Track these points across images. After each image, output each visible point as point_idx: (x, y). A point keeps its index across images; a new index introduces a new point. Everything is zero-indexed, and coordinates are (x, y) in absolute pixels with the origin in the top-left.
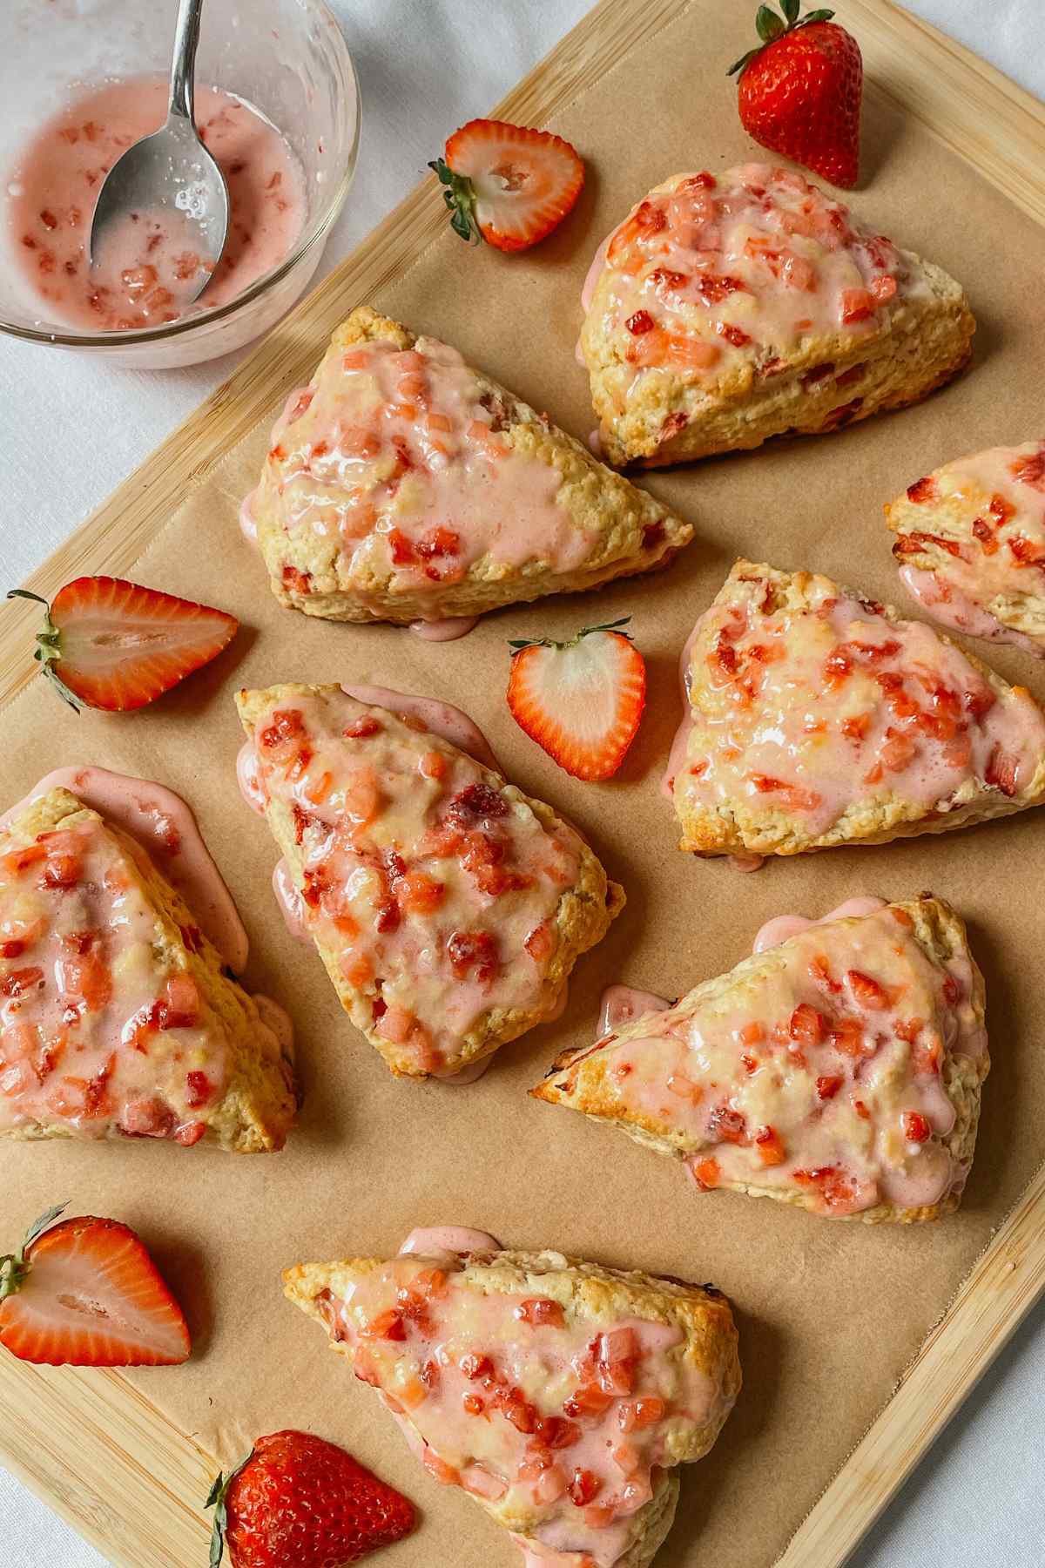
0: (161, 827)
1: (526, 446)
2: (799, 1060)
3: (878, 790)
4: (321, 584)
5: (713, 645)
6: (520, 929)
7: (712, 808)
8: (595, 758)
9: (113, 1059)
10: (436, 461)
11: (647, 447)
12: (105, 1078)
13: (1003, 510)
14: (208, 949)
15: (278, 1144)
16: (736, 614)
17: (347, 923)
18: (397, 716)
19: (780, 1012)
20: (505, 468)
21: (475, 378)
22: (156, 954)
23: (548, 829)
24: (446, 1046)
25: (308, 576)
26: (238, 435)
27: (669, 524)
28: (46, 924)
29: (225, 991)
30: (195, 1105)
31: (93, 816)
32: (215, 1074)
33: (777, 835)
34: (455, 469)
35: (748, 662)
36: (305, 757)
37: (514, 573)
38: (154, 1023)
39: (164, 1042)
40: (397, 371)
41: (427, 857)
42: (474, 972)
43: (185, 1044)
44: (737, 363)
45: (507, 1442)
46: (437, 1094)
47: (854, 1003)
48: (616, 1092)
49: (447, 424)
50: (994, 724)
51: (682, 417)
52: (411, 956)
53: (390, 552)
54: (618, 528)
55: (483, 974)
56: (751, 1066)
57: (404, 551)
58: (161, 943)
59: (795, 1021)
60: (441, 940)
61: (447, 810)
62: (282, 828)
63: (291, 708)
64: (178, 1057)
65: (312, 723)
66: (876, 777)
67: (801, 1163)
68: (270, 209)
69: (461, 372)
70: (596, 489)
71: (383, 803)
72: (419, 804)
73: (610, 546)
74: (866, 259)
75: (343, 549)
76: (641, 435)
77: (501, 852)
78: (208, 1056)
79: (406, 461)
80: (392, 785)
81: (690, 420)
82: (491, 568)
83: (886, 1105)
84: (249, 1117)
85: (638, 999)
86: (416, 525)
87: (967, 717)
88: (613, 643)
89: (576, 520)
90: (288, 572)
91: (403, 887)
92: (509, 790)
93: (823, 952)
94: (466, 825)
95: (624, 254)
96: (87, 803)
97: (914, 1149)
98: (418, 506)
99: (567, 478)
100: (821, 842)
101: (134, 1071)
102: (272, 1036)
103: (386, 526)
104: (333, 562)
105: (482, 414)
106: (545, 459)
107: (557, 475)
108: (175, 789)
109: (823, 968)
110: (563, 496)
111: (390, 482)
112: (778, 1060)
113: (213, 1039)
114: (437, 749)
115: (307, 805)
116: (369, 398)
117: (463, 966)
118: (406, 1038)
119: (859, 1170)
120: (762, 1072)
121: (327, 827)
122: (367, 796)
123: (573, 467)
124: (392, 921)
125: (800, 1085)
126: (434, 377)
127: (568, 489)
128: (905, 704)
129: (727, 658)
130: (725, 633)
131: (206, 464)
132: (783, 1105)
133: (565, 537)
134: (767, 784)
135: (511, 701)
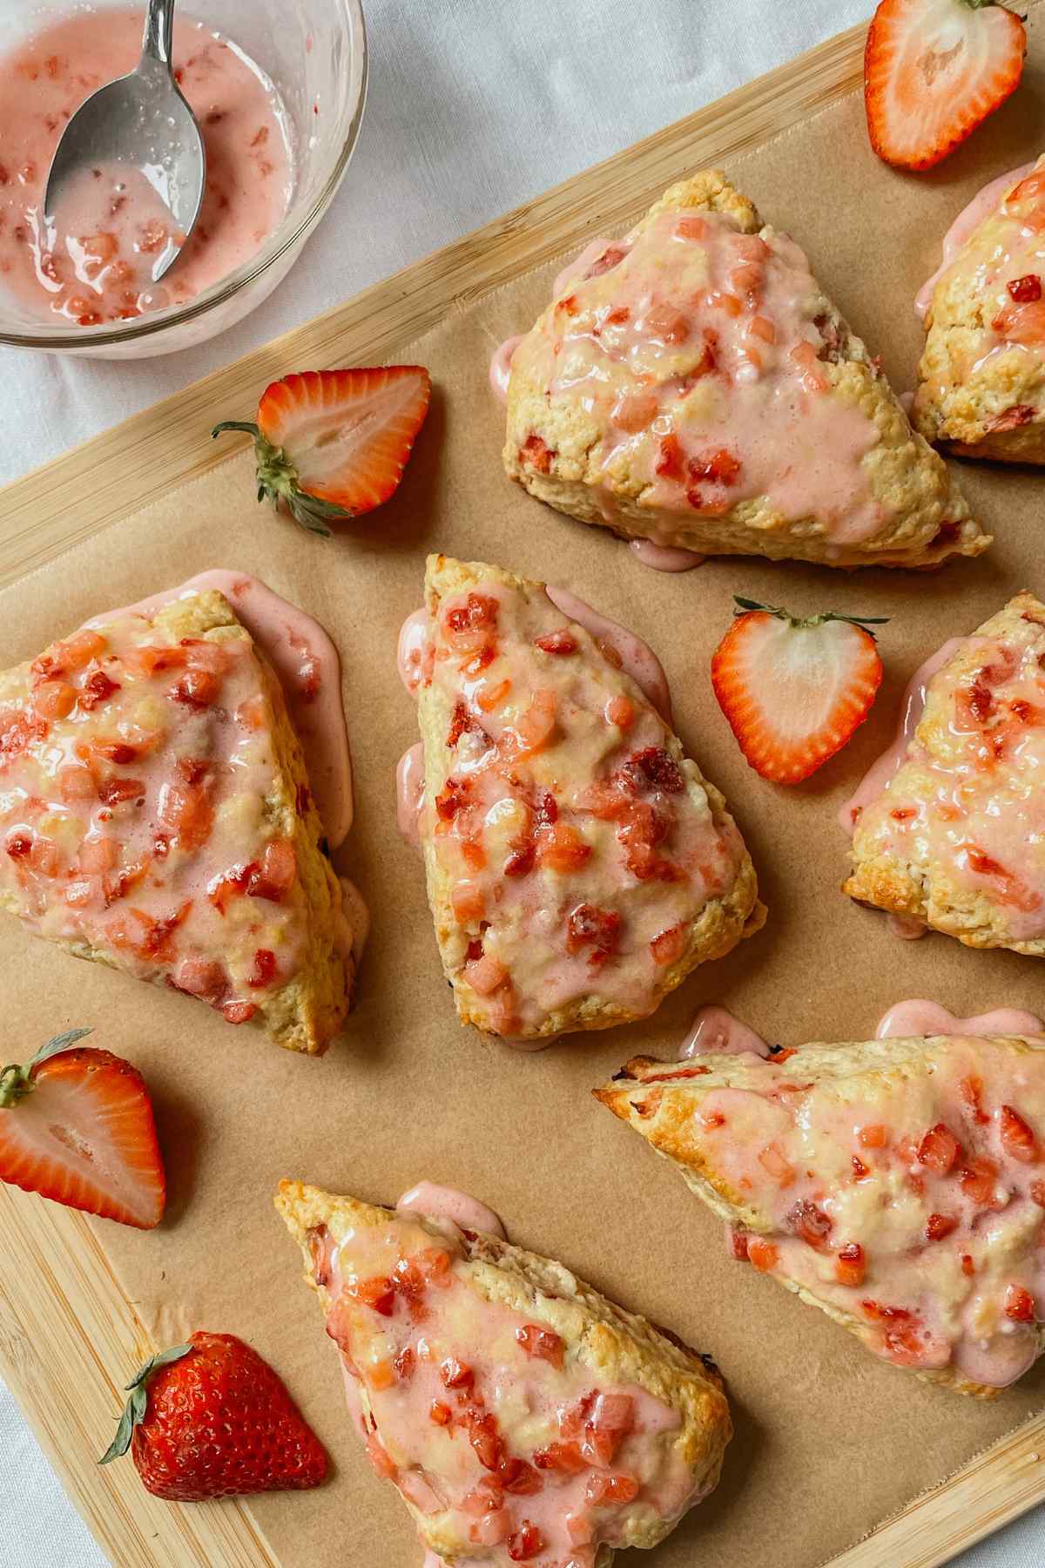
0: (306, 669)
1: (852, 389)
2: (917, 1185)
4: (565, 467)
5: (967, 681)
6: (653, 923)
7: (903, 862)
9: (188, 907)
10: (745, 372)
11: (971, 432)
12: (173, 924)
14: (313, 816)
15: (320, 1051)
16: (1007, 654)
17: (474, 852)
18: (596, 642)
19: (913, 1125)
20: (819, 407)
21: (817, 291)
22: (266, 810)
23: (717, 824)
24: (529, 1015)
25: (552, 454)
26: (519, 270)
27: (969, 528)
28: (164, 738)
29: (319, 866)
30: (254, 985)
31: (245, 636)
32: (285, 958)
33: (971, 922)
34: (763, 388)
35: (1004, 714)
36: (488, 655)
37: (783, 527)
38: (241, 885)
39: (245, 908)
40: (735, 256)
41: (583, 811)
42: (587, 952)
43: (265, 918)
45: (463, 1466)
46: (495, 1050)
47: (996, 1142)
48: (698, 1137)
49: (771, 334)
51: (1030, 412)
52: (529, 911)
53: (657, 459)
54: (918, 516)
55: (596, 958)
56: (861, 1172)
57: (673, 463)
58: (275, 800)
59: (928, 1142)
60: (566, 905)
61: (621, 766)
62: (434, 720)
63: (490, 595)
64: (254, 929)
65: (507, 620)
67: (875, 1294)
69: (804, 280)
70: (912, 461)
71: (557, 736)
72: (592, 751)
73: (899, 532)
75: (605, 438)
76: (971, 416)
77: (662, 832)
78: (284, 938)
79: (712, 361)
80: (572, 720)
81: (1037, 419)
82: (761, 514)
83: (997, 1269)
84: (302, 1014)
85: (738, 1032)
86: (698, 437)
88: (856, 640)
89: (877, 491)
90: (533, 441)
91: (549, 837)
92: (688, 765)
93: (980, 1073)
94: (636, 790)
96: (241, 618)
97: (1007, 1327)
98: (707, 416)
99: (883, 440)
100: (1018, 947)
101: (205, 926)
102: (348, 932)
103: (663, 427)
104: (589, 449)
105: (814, 336)
106: (868, 410)
107: (875, 433)
108: (330, 632)
109: (975, 1091)
110: (872, 460)
111: (685, 381)
112: (894, 1177)
113: (294, 921)
114: (628, 695)
115: (475, 710)
116: (694, 277)
117: (579, 941)
118: (492, 993)
119: (938, 1326)
120: (870, 1184)
121: (488, 741)
122: (544, 723)
123: (894, 430)
124: (523, 866)
125: (909, 1214)
126: (773, 276)
127: (879, 453)
129: (981, 701)
130: (987, 672)
131: (475, 291)
132: (882, 1228)
133: (857, 506)
134: (985, 864)
135: (716, 664)
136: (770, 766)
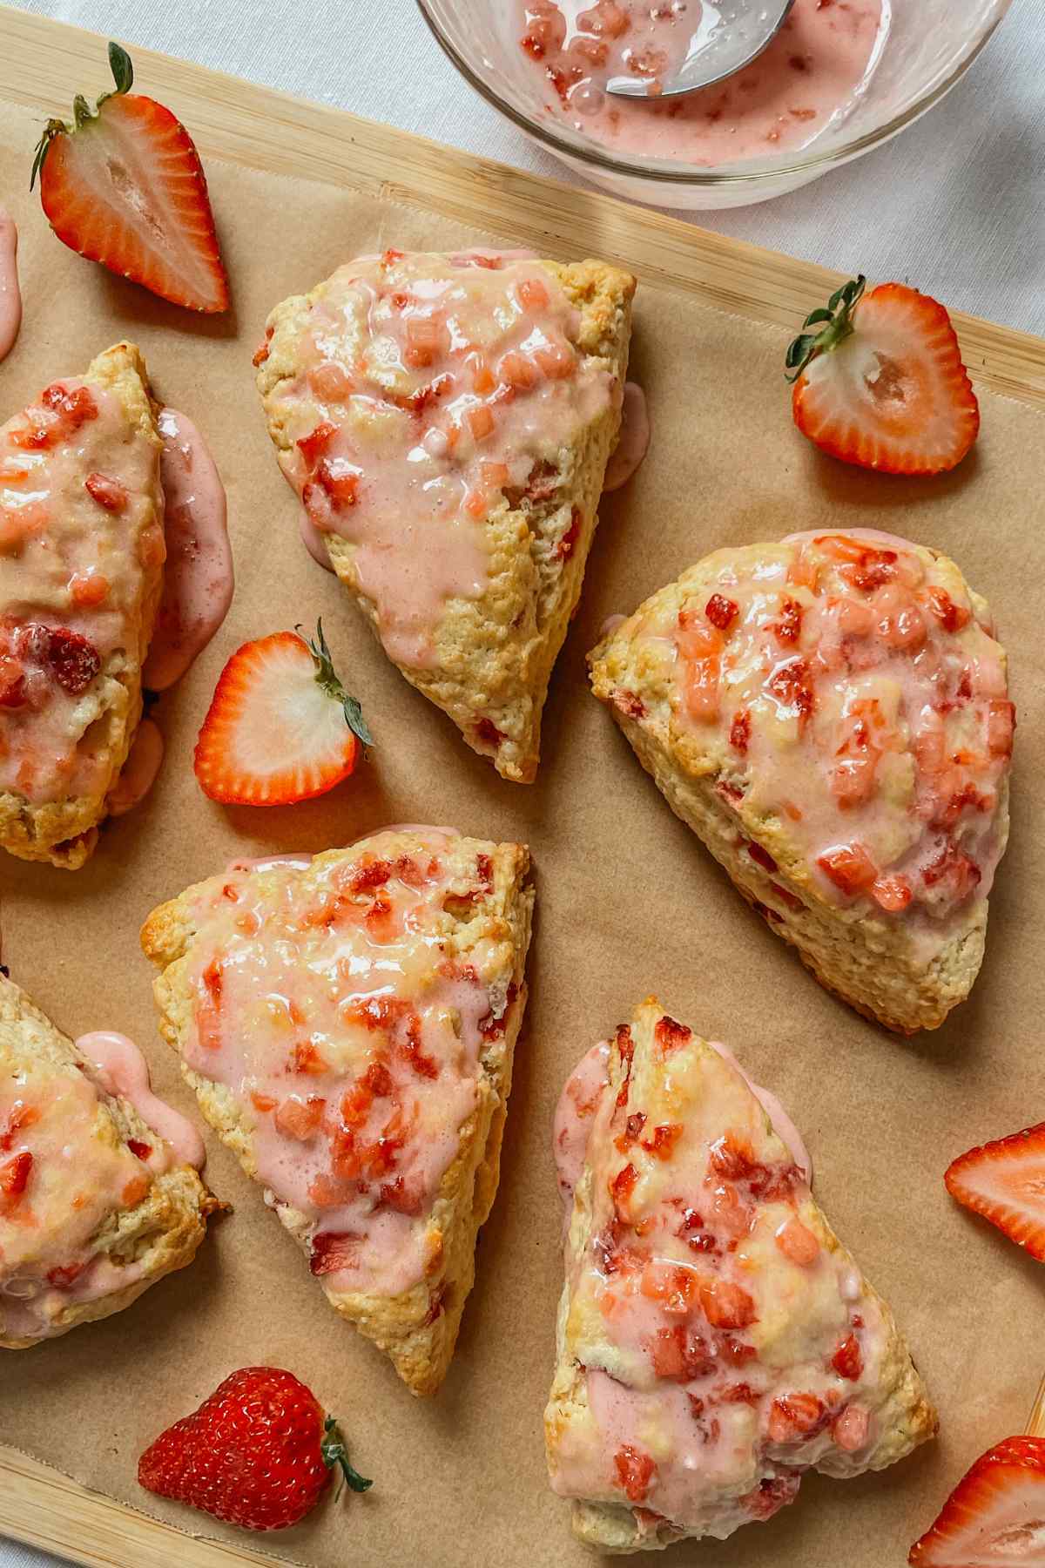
1: (498, 538)
3: (250, 1113)
7: (192, 926)
8: (222, 772)
13: (664, 1144)
16: (434, 868)
20: (459, 523)
21: (569, 442)
23: (81, 747)
26: (458, 212)
27: (509, 748)
34: (436, 467)
35: (369, 902)
36: (40, 443)
40: (536, 350)
44: (713, 749)
49: (487, 431)
50: (386, 1225)
51: (639, 710)
53: (306, 434)
54: (458, 688)
57: (315, 447)
61: (35, 625)
63: (99, 405)
65: (90, 434)
66: (262, 1105)
68: (763, 125)
70: (488, 644)
71: (12, 550)
72: (26, 589)
73: (434, 687)
74: (929, 857)
75: (298, 380)
79: (423, 406)
80: (38, 551)
81: (641, 722)
82: (344, 559)
86: (350, 449)
87: (376, 1188)
89: (437, 635)
92: (114, 688)
93: (48, 1115)
94: (25, 653)
95: (816, 558)
98: (374, 445)
99: (482, 601)
103: (332, 416)
104: (283, 377)
105: (521, 470)
106: (494, 566)
107: (477, 588)
110: (458, 607)
116: (489, 330)
122: (4, 527)
123: (501, 605)
126: (545, 395)
127: (468, 608)
128: (358, 1108)
129: (372, 878)
130: (405, 863)
131: (406, 194)
134: (214, 980)
135: (244, 650)
136: (206, 766)
